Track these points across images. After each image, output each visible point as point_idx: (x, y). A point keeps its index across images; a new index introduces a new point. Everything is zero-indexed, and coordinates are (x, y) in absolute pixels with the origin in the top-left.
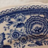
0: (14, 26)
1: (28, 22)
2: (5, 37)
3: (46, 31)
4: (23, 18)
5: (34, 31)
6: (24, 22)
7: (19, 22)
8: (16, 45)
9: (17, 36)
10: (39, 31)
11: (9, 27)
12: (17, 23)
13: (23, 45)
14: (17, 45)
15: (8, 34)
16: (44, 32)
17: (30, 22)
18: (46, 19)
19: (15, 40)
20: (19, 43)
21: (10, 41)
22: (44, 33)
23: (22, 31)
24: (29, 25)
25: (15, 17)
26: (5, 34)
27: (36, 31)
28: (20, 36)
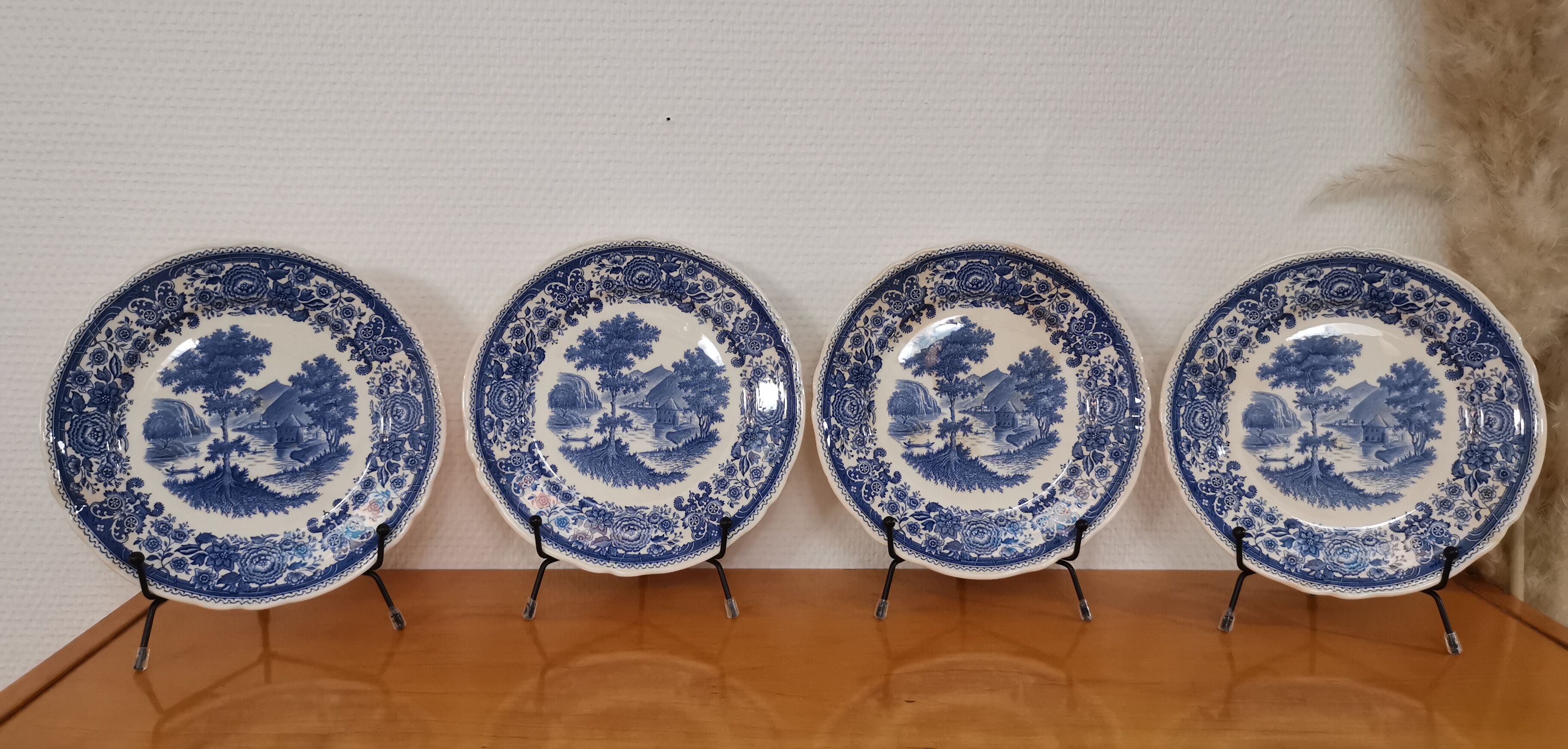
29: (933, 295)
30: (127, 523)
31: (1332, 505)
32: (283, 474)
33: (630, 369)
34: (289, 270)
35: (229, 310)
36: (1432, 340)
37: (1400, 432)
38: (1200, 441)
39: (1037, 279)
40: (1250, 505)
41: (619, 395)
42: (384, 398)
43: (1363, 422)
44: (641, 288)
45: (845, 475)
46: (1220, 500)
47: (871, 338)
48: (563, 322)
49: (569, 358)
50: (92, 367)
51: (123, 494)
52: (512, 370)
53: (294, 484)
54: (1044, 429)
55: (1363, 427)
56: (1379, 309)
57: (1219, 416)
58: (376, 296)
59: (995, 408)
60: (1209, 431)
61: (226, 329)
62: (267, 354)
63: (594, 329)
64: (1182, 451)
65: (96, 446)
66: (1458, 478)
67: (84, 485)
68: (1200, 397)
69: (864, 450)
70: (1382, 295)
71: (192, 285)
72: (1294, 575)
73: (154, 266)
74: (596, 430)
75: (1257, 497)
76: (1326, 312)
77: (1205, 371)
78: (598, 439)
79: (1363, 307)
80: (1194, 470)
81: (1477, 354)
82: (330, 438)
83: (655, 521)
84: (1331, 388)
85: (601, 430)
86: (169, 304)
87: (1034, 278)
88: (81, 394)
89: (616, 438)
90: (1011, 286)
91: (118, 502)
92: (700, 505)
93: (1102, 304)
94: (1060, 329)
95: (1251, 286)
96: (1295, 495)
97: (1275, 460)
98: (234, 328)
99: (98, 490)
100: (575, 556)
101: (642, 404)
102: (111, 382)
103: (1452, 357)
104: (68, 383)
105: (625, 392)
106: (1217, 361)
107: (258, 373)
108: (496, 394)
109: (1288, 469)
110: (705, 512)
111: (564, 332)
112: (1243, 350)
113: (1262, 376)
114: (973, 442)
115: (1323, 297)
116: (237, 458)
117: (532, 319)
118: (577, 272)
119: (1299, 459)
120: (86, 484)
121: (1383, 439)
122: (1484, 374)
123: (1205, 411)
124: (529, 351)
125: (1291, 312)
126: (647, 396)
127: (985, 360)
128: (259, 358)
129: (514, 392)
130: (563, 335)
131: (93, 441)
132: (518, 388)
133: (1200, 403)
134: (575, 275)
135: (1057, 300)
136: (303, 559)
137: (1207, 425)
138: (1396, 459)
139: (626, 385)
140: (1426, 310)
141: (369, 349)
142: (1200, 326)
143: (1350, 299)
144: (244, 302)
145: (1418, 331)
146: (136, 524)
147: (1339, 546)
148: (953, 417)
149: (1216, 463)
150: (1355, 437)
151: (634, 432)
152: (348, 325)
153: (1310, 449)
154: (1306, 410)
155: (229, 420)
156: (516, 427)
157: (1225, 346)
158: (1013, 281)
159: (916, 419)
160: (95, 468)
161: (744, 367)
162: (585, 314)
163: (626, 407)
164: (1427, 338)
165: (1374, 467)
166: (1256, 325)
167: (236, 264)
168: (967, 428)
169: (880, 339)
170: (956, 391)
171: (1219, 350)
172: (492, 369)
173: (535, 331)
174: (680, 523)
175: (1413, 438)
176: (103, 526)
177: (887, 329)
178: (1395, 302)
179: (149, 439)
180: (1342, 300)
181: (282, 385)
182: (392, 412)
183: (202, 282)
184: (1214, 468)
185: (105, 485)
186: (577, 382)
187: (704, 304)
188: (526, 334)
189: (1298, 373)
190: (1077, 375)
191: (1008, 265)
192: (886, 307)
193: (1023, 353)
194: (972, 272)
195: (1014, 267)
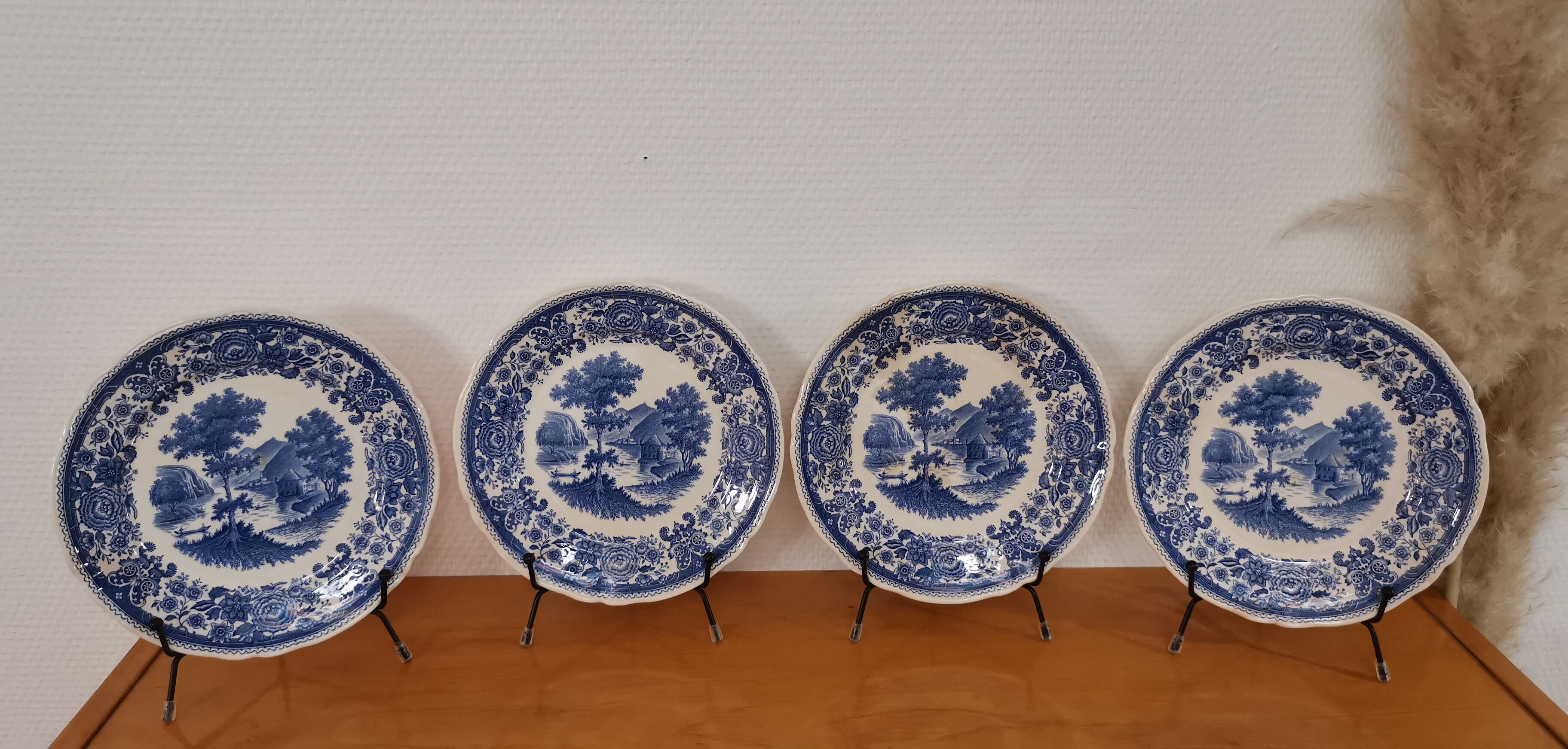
29: (909, 333)
30: (143, 587)
31: (1281, 538)
32: (287, 526)
33: (614, 407)
34: (277, 333)
35: (221, 374)
36: (1388, 386)
37: (1350, 472)
38: (1161, 476)
39: (1011, 318)
40: (1204, 536)
41: (605, 432)
42: (377, 446)
43: (1316, 461)
44: (623, 329)
45: (822, 509)
46: (1177, 532)
47: (848, 377)
48: (548, 362)
49: (555, 397)
50: (95, 445)
51: (137, 560)
52: (500, 411)
53: (298, 534)
54: (1012, 460)
55: (1316, 465)
56: (1340, 354)
57: (1180, 450)
58: (364, 350)
59: (967, 441)
60: (1169, 465)
61: (220, 393)
62: (262, 414)
63: (578, 368)
64: (1143, 485)
65: (106, 519)
66: (1402, 517)
67: (99, 557)
68: (1163, 434)
69: (840, 483)
70: (1344, 342)
71: (184, 356)
72: (1241, 604)
73: (145, 344)
74: (583, 466)
75: (1212, 527)
76: (1289, 354)
77: (1169, 409)
78: (585, 474)
79: (1325, 352)
80: (1154, 503)
81: (1430, 403)
82: (328, 487)
83: (642, 551)
84: (1288, 428)
85: (588, 466)
86: (163, 377)
87: (1007, 317)
88: (87, 472)
89: (603, 473)
90: (985, 325)
91: (133, 569)
92: (685, 537)
93: (1072, 344)
94: (1031, 365)
95: (1218, 330)
96: (1247, 526)
97: (1231, 493)
98: (228, 391)
99: (113, 560)
100: (567, 587)
101: (627, 440)
102: (114, 457)
103: (1407, 404)
104: (74, 464)
105: (610, 430)
106: (1181, 400)
107: (254, 433)
108: (485, 435)
109: (1242, 502)
110: (689, 543)
111: (549, 372)
112: (1207, 388)
113: (1224, 413)
114: (945, 473)
115: (1287, 341)
116: (241, 514)
117: (517, 362)
118: (560, 316)
119: (1253, 493)
120: (101, 557)
121: (1334, 478)
122: (1435, 423)
123: (1167, 446)
124: (516, 392)
125: (1255, 354)
126: (632, 433)
127: (958, 395)
128: (254, 418)
129: (503, 433)
130: (548, 374)
131: (104, 514)
132: (507, 428)
133: (1163, 439)
134: (557, 319)
135: (1029, 338)
136: (312, 604)
137: (1168, 459)
138: (1345, 497)
139: (611, 422)
140: (1385, 359)
141: (361, 401)
142: (1166, 367)
143: (1312, 344)
144: (236, 366)
145: (1376, 377)
146: (152, 588)
147: (1285, 577)
148: (926, 450)
149: (1175, 496)
150: (1308, 475)
151: (620, 468)
152: (338, 379)
153: (1264, 484)
154: (1263, 447)
155: (230, 480)
156: (507, 465)
157: (1190, 385)
158: (987, 319)
159: (891, 451)
160: (108, 539)
161: (724, 404)
162: (569, 354)
163: (611, 444)
164: (1384, 384)
165: (1324, 504)
166: (1220, 366)
167: (225, 332)
168: (939, 460)
169: (856, 377)
170: (930, 425)
171: (1184, 389)
172: (480, 412)
173: (521, 374)
174: (666, 554)
175: (1362, 478)
176: (121, 594)
177: (863, 367)
178: (1356, 349)
179: (156, 505)
180: (1306, 345)
181: (278, 442)
182: (386, 458)
183: (193, 352)
184: (1172, 501)
185: (119, 555)
186: (563, 420)
187: (685, 345)
188: (512, 376)
189: (1258, 412)
190: (1046, 408)
191: (982, 305)
192: (862, 347)
193: (995, 388)
194: (946, 311)
195: (988, 307)
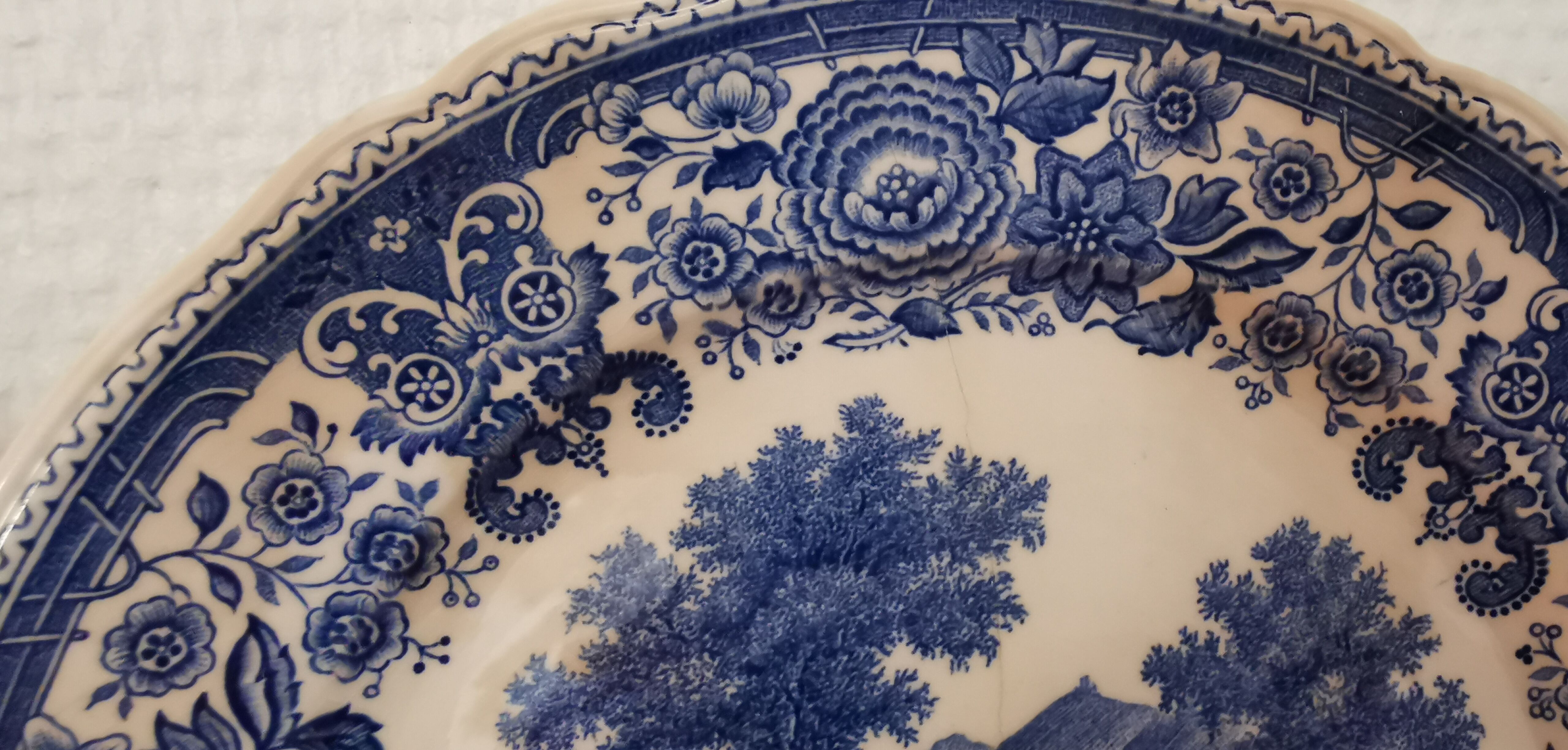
0: (685, 177)
1: (813, 127)
2: (610, 284)
3: (979, 208)
4: (763, 93)
5: (872, 216)
6: (773, 138)
7: (726, 140)
8: (716, 347)
9: (718, 271)
10: (913, 216)
11: (633, 190)
12: (707, 147)
13: (782, 340)
14: (729, 346)
15: (634, 255)
16: (959, 222)
17: (830, 126)
18: (982, 90)
19: (708, 308)
20: (747, 326)
21: (654, 312)
22: (963, 231)
23: (763, 222)
24: (822, 157)
25: (680, 92)
26: (603, 258)
27: (887, 210)
28: (747, 264)
29: (653, 293)
87: (1232, 131)
94: (1407, 409)
135: (1379, 247)
190: (1524, 654)
191: (1075, 70)
193: (1220, 569)
195: (1111, 81)
